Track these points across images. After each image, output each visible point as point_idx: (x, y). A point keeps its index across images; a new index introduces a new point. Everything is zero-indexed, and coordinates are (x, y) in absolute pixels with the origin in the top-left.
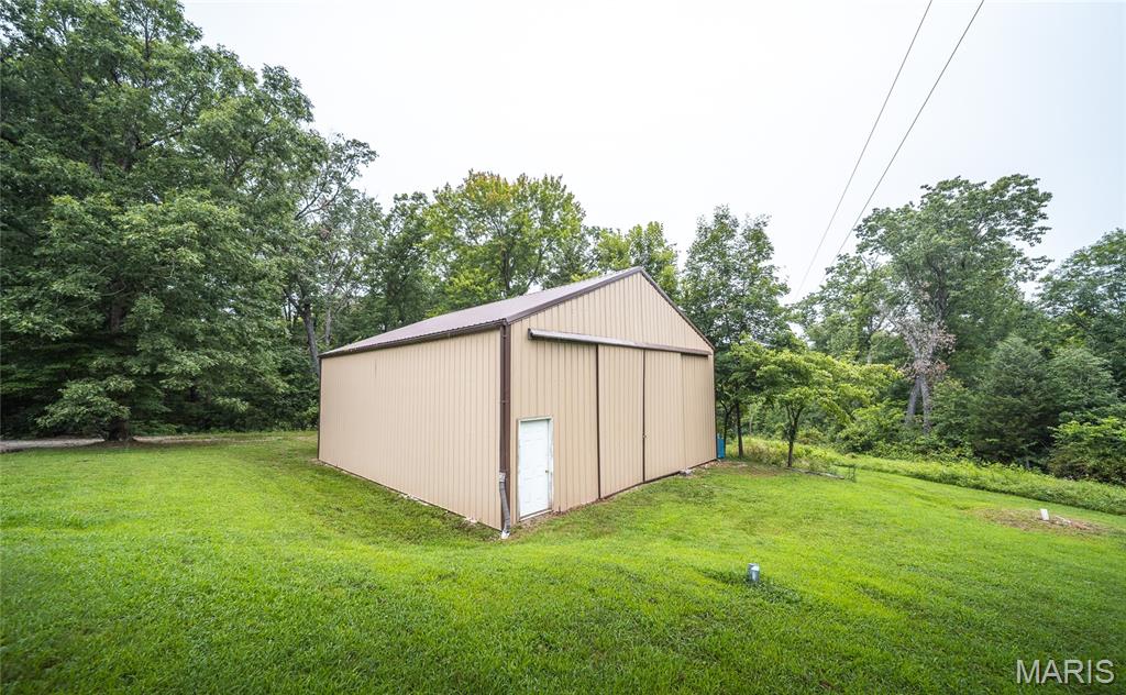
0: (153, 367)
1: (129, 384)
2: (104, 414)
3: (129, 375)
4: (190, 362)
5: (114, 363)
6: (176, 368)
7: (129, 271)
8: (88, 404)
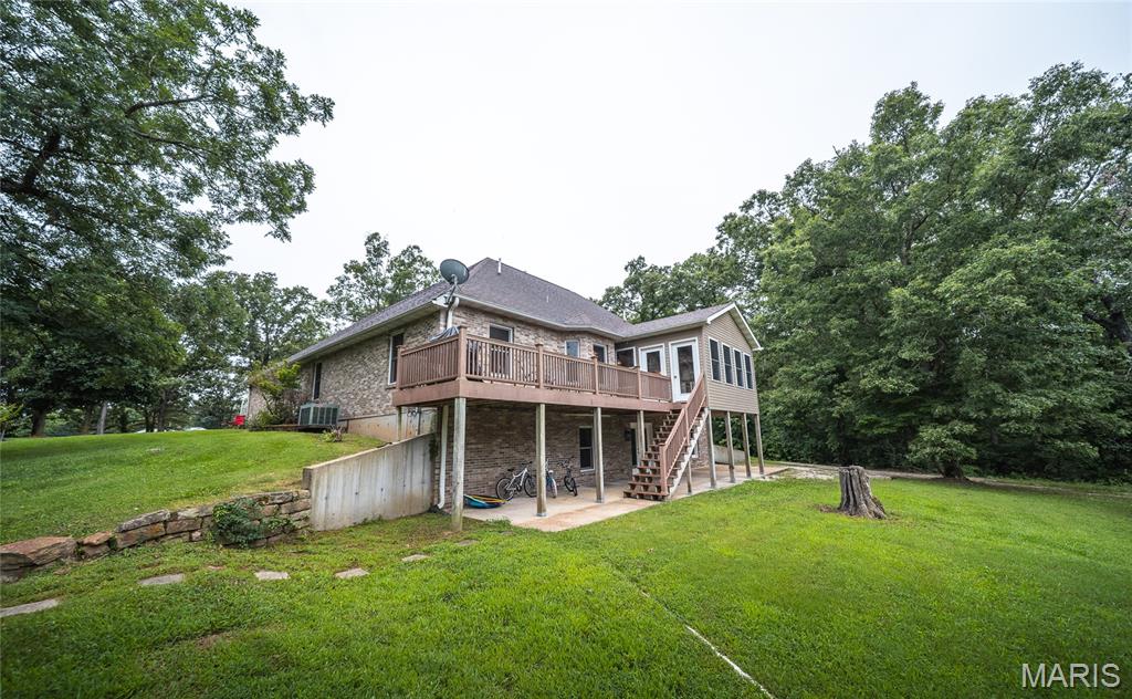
0: (988, 411)
1: (970, 428)
2: (958, 455)
3: (968, 420)
4: (1026, 404)
5: (951, 411)
6: (1014, 411)
7: (946, 330)
8: (942, 445)
